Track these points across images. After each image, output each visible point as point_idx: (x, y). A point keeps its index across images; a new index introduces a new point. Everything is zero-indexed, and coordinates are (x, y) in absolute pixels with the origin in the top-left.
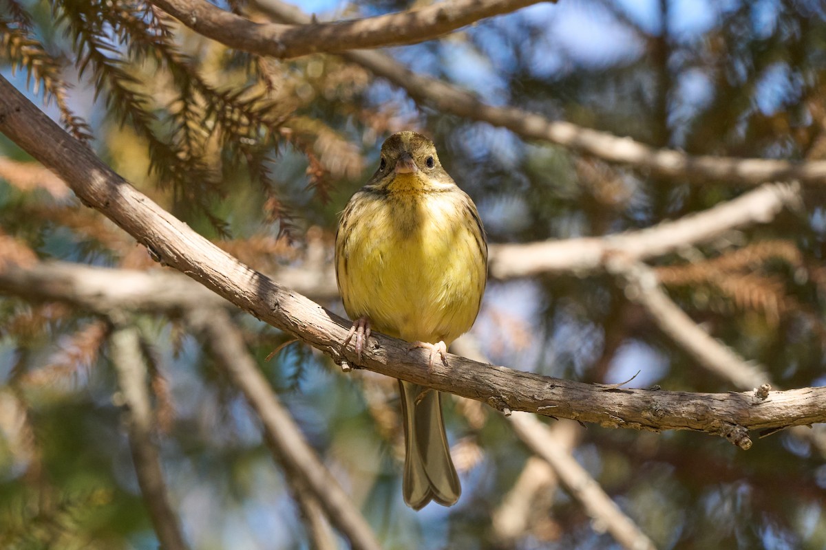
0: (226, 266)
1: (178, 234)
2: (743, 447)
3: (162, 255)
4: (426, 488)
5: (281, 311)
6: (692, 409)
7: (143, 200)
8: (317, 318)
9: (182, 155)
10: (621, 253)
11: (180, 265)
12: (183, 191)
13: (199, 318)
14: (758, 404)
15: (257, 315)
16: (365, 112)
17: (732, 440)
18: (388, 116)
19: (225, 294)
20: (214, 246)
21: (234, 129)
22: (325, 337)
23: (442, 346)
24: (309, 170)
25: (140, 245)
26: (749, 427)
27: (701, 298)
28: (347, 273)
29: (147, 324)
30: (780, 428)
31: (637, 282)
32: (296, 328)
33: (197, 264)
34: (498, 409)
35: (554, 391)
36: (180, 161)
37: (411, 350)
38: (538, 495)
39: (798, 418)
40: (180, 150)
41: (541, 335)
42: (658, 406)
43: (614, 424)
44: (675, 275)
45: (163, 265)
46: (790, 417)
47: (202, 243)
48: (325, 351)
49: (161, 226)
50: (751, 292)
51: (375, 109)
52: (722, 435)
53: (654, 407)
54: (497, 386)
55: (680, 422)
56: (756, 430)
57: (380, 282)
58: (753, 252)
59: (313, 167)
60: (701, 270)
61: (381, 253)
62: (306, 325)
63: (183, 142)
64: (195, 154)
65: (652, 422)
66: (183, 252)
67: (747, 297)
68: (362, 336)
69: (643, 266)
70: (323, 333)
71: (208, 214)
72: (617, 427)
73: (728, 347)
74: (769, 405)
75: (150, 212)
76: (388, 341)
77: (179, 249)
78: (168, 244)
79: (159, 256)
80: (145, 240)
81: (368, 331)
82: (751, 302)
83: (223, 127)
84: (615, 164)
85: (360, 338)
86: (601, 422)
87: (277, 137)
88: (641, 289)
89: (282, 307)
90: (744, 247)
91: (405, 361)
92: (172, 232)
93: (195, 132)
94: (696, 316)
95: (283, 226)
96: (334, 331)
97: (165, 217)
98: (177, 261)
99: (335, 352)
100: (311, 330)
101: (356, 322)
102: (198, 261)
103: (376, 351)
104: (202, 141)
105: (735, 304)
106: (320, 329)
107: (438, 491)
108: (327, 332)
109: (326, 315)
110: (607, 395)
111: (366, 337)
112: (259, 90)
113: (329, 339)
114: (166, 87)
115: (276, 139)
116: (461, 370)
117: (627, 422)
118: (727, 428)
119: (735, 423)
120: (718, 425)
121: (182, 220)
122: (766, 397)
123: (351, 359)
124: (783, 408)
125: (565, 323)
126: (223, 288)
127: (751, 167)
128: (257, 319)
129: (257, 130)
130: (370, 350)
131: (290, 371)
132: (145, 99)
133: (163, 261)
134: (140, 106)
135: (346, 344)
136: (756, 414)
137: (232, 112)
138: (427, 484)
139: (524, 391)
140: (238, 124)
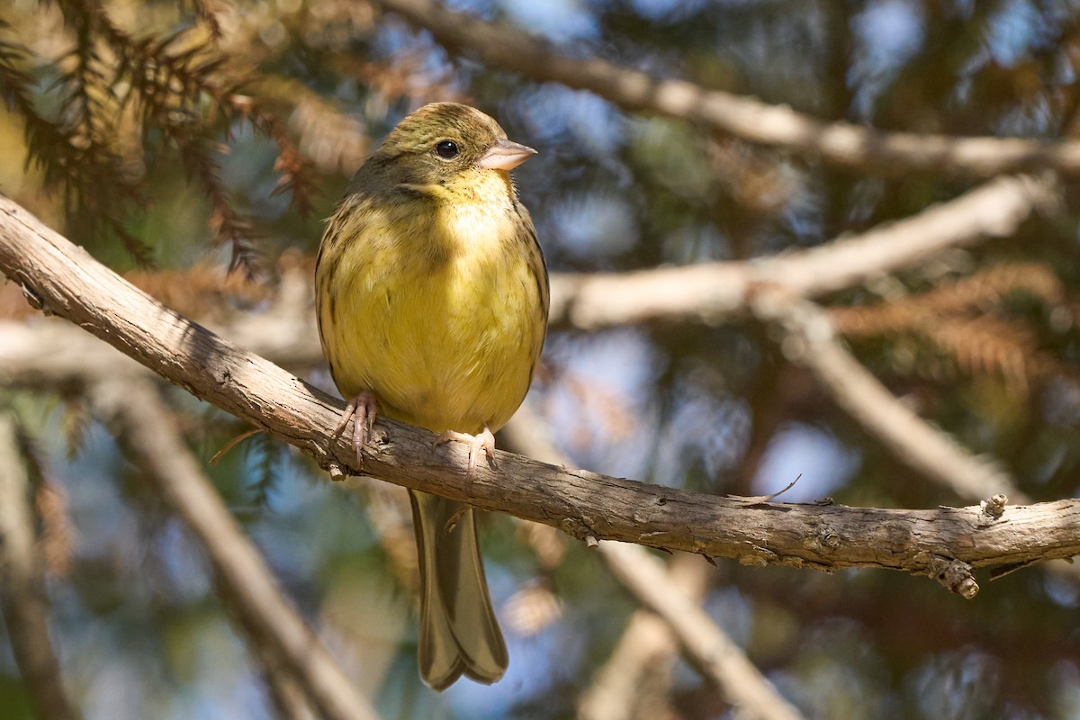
0: (147, 315)
1: (71, 265)
2: (965, 595)
3: (46, 298)
4: (454, 657)
5: (233, 385)
6: (882, 534)
7: (14, 211)
8: (291, 396)
9: (76, 141)
10: (776, 286)
11: (75, 313)
12: (81, 198)
13: (109, 395)
14: (987, 526)
15: (195, 392)
16: (370, 68)
17: (947, 584)
18: (405, 74)
19: (144, 358)
20: (128, 283)
21: (159, 98)
22: (303, 426)
23: (487, 438)
24: (279, 163)
25: (11, 281)
26: (974, 563)
27: (904, 356)
28: (334, 322)
29: (27, 405)
30: (1022, 563)
31: (801, 332)
32: (257, 412)
33: (100, 312)
34: (578, 538)
35: (665, 508)
36: (75, 149)
37: (439, 445)
38: (649, 671)
39: (1051, 547)
40: (74, 133)
41: (653, 417)
42: (830, 530)
43: (760, 559)
44: (861, 321)
45: (47, 314)
46: (1038, 546)
47: (109, 280)
48: (303, 448)
49: (43, 252)
50: (982, 346)
51: (384, 62)
52: (931, 576)
53: (823, 533)
54: (575, 501)
55: (865, 555)
56: (987, 567)
57: (386, 340)
58: (984, 283)
59: (285, 159)
60: (902, 311)
61: (388, 292)
62: (273, 407)
63: (80, 118)
64: (98, 139)
65: (821, 556)
66: (78, 293)
67: (975, 353)
68: (362, 424)
69: (810, 306)
70: (300, 420)
71: (119, 231)
72: (765, 564)
73: (947, 434)
74: (1005, 527)
75: (28, 231)
76: (403, 431)
77: (73, 288)
78: (55, 281)
79: (41, 299)
80: (19, 274)
81: (371, 415)
82: (982, 361)
83: (143, 94)
84: (764, 149)
85: (359, 428)
86: (739, 556)
87: (228, 111)
88: (807, 342)
89: (236, 379)
90: (971, 274)
91: (428, 463)
92: (61, 262)
93: (98, 104)
94: (895, 384)
95: (238, 250)
96: (317, 416)
97: (51, 239)
98: (68, 308)
99: (320, 449)
100: (281, 414)
101: (353, 400)
102: (102, 307)
103: (383, 447)
104: (110, 118)
105: (956, 365)
106: (295, 413)
107: (472, 662)
108: (307, 418)
109: (305, 391)
110: (749, 514)
111: (368, 425)
112: (199, 35)
113: (310, 428)
114: (53, 30)
115: (228, 116)
116: (518, 477)
117: (781, 556)
118: (939, 565)
119: (951, 556)
120: (925, 560)
121: (77, 243)
122: (1001, 515)
123: (345, 461)
124: (1028, 532)
125: (689, 399)
126: (143, 350)
127: (977, 151)
128: (196, 398)
129: (196, 100)
130: (375, 446)
131: (256, 476)
132: (19, 52)
133: (47, 308)
134: (9, 63)
135: (337, 437)
136: (985, 541)
137: (157, 71)
138: (456, 651)
139: (618, 509)
140: (165, 89)
